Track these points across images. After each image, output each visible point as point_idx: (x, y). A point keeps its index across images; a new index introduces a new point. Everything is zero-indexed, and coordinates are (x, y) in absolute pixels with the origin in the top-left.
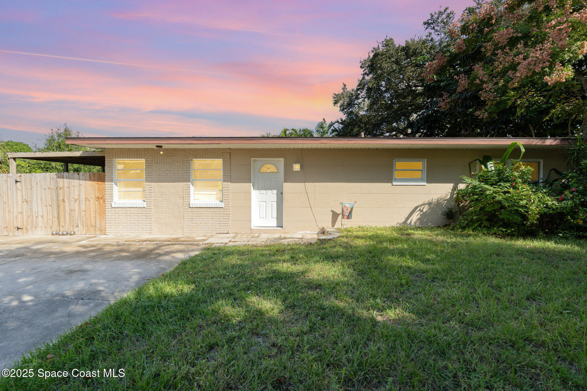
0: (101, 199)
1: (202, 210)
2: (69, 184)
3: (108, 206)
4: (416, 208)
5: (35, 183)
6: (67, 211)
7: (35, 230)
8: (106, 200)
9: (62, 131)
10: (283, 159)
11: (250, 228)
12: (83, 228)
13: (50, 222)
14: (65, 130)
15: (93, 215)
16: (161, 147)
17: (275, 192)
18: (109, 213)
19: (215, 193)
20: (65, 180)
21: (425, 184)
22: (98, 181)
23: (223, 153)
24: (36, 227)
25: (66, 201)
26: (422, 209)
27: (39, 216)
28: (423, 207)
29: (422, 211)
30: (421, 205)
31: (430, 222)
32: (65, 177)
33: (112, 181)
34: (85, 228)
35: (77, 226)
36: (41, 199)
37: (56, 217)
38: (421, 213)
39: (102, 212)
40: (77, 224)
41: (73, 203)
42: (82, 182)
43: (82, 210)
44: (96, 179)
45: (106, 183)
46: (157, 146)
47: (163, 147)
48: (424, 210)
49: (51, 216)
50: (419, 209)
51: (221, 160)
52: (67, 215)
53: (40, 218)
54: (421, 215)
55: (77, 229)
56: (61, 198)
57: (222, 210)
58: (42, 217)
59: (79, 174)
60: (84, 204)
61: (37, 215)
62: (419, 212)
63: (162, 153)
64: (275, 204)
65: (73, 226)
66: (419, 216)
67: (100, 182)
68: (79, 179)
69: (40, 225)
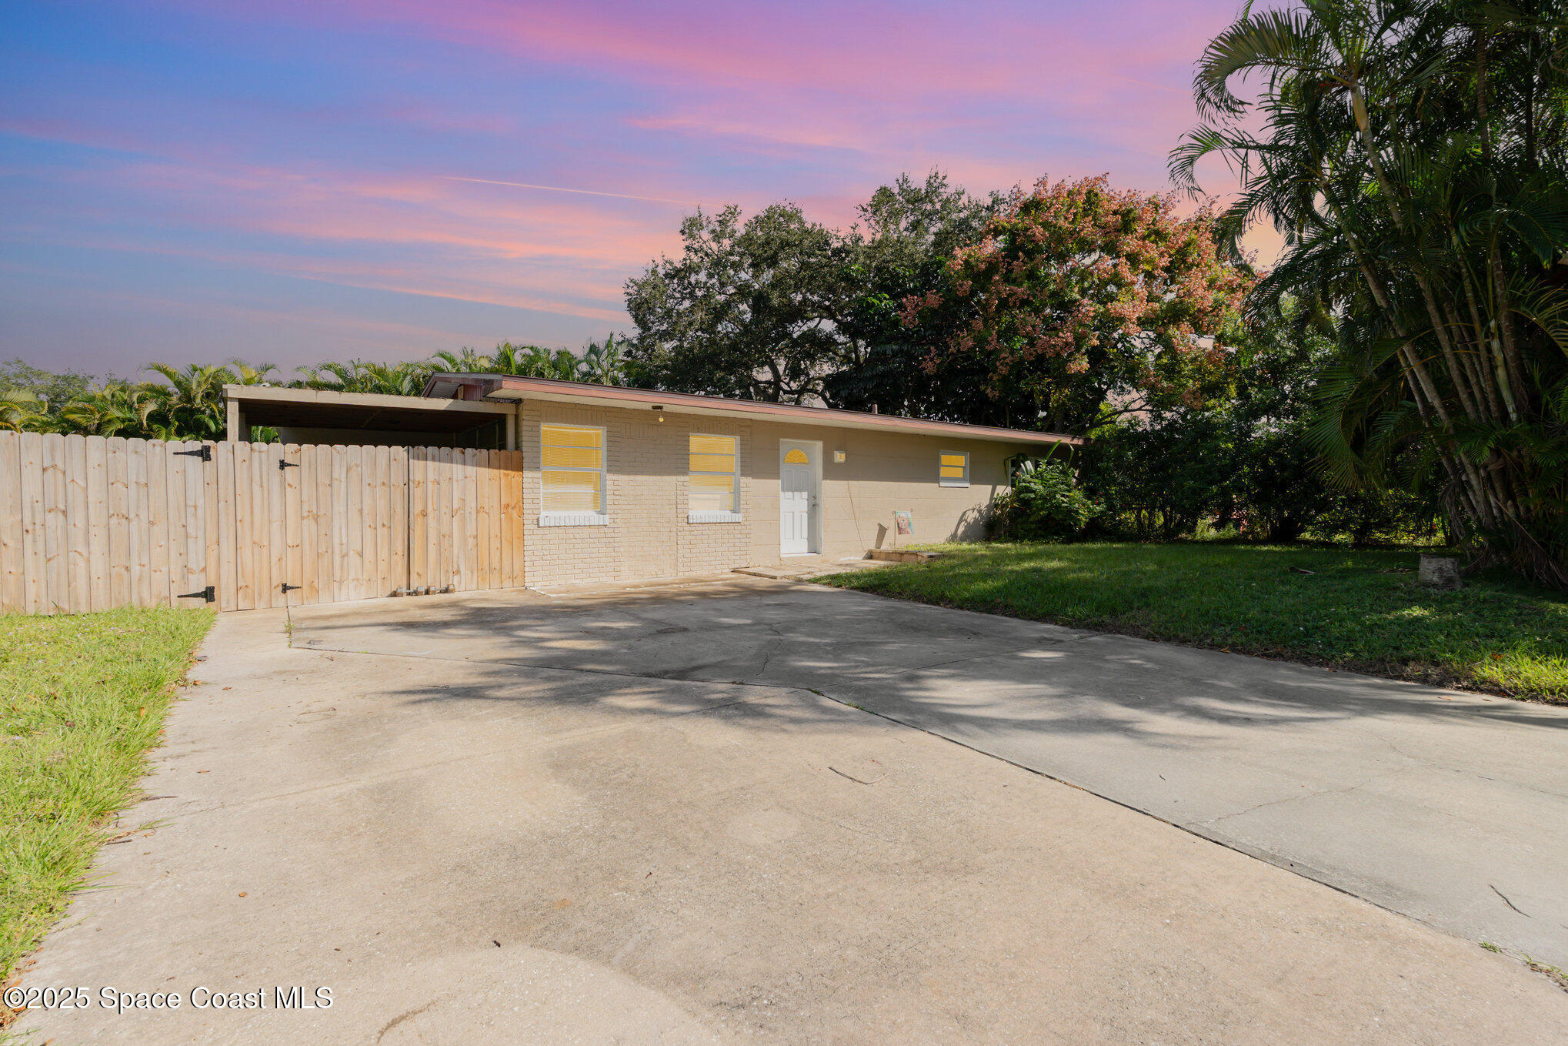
0: (514, 508)
1: (707, 527)
2: (440, 474)
3: (529, 525)
5: (344, 469)
6: (433, 539)
7: (340, 589)
8: (525, 511)
10: (820, 443)
11: (779, 556)
12: (472, 576)
13: (383, 566)
15: (494, 544)
16: (661, 408)
17: (805, 495)
18: (533, 540)
19: (718, 496)
20: (430, 463)
21: (968, 485)
22: (506, 469)
23: (741, 426)
24: (341, 582)
25: (431, 515)
26: (967, 518)
27: (351, 553)
29: (967, 520)
30: (967, 513)
31: (974, 534)
32: (430, 456)
33: (537, 468)
34: (475, 577)
35: (458, 572)
36: (361, 511)
37: (400, 553)
39: (516, 538)
40: (455, 566)
41: (446, 519)
42: (471, 470)
43: (468, 534)
44: (502, 464)
45: (525, 474)
46: (654, 408)
47: (664, 409)
49: (385, 551)
50: (964, 517)
51: (738, 438)
52: (432, 549)
53: (354, 560)
54: (967, 524)
55: (456, 578)
56: (417, 508)
57: (739, 527)
58: (361, 555)
59: (463, 453)
60: (474, 522)
61: (344, 552)
63: (661, 420)
64: (805, 516)
65: (447, 571)
66: (963, 528)
67: (512, 470)
68: (464, 463)
69: (352, 576)
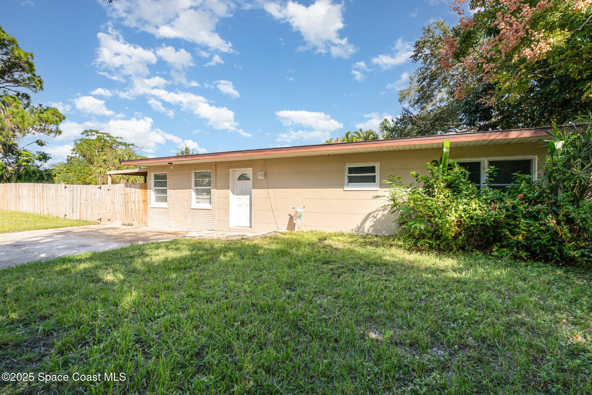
0: (145, 202)
1: (199, 211)
3: (148, 207)
4: (370, 214)
6: (130, 210)
8: (148, 203)
9: (184, 150)
10: (251, 169)
11: (229, 227)
12: (137, 221)
13: (122, 216)
14: (186, 149)
15: (141, 213)
16: (171, 163)
18: (149, 211)
21: (378, 189)
23: (211, 166)
25: (129, 202)
26: (375, 215)
28: (376, 213)
29: (375, 217)
30: (375, 212)
31: (385, 230)
33: (150, 189)
36: (119, 202)
37: (125, 213)
38: (375, 220)
39: (145, 211)
40: (134, 218)
41: (132, 204)
43: (136, 209)
44: (142, 188)
45: (148, 190)
46: (169, 163)
48: (378, 217)
49: (123, 213)
50: (372, 216)
51: (211, 171)
54: (374, 222)
55: (134, 221)
57: (211, 211)
58: (119, 213)
60: (137, 205)
61: (117, 212)
62: (373, 218)
63: (171, 168)
66: (372, 223)
67: (145, 189)
69: (118, 218)
